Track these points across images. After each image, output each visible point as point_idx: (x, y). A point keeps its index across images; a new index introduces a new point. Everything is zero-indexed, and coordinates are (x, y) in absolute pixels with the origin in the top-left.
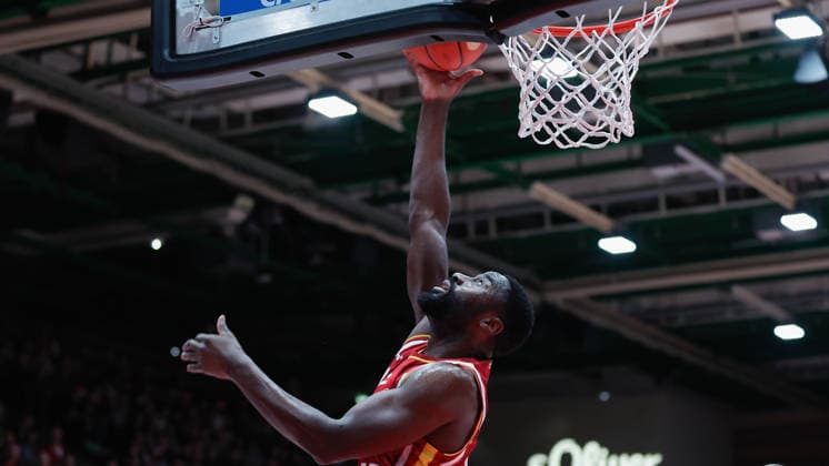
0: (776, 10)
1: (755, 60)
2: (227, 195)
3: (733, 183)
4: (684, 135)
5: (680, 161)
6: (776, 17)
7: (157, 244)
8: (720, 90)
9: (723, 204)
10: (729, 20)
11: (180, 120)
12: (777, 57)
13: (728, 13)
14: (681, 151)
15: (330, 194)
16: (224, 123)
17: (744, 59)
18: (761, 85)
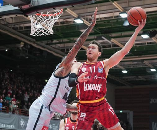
0: (120, 12)
1: (117, 21)
2: (19, 42)
3: (113, 44)
4: (104, 35)
5: (103, 39)
6: (120, 13)
7: (6, 50)
8: (110, 27)
9: (112, 48)
10: (112, 14)
11: (11, 28)
12: (122, 21)
13: (112, 12)
14: (103, 37)
15: (38, 43)
16: (19, 28)
17: (116, 21)
18: (118, 26)
